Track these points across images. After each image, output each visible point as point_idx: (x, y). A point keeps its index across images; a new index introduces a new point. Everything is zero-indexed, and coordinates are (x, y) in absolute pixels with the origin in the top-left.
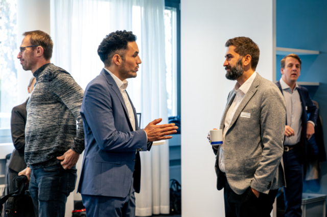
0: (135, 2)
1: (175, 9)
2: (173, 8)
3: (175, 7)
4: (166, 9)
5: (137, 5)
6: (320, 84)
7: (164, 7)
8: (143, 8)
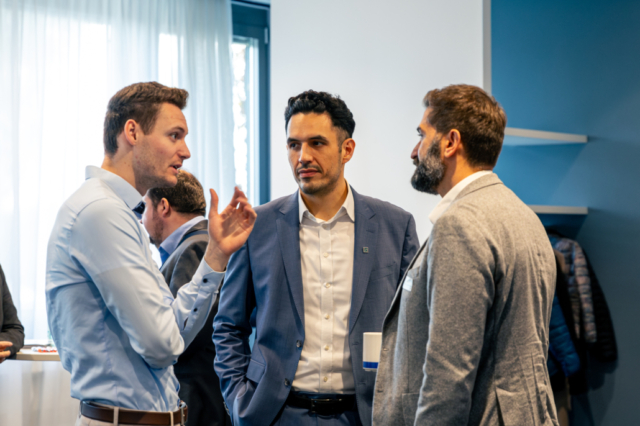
0: (164, 25)
1: (256, 41)
2: (251, 39)
3: (254, 37)
4: (235, 40)
5: (170, 31)
6: (590, 210)
7: (230, 36)
8: (182, 39)
